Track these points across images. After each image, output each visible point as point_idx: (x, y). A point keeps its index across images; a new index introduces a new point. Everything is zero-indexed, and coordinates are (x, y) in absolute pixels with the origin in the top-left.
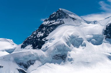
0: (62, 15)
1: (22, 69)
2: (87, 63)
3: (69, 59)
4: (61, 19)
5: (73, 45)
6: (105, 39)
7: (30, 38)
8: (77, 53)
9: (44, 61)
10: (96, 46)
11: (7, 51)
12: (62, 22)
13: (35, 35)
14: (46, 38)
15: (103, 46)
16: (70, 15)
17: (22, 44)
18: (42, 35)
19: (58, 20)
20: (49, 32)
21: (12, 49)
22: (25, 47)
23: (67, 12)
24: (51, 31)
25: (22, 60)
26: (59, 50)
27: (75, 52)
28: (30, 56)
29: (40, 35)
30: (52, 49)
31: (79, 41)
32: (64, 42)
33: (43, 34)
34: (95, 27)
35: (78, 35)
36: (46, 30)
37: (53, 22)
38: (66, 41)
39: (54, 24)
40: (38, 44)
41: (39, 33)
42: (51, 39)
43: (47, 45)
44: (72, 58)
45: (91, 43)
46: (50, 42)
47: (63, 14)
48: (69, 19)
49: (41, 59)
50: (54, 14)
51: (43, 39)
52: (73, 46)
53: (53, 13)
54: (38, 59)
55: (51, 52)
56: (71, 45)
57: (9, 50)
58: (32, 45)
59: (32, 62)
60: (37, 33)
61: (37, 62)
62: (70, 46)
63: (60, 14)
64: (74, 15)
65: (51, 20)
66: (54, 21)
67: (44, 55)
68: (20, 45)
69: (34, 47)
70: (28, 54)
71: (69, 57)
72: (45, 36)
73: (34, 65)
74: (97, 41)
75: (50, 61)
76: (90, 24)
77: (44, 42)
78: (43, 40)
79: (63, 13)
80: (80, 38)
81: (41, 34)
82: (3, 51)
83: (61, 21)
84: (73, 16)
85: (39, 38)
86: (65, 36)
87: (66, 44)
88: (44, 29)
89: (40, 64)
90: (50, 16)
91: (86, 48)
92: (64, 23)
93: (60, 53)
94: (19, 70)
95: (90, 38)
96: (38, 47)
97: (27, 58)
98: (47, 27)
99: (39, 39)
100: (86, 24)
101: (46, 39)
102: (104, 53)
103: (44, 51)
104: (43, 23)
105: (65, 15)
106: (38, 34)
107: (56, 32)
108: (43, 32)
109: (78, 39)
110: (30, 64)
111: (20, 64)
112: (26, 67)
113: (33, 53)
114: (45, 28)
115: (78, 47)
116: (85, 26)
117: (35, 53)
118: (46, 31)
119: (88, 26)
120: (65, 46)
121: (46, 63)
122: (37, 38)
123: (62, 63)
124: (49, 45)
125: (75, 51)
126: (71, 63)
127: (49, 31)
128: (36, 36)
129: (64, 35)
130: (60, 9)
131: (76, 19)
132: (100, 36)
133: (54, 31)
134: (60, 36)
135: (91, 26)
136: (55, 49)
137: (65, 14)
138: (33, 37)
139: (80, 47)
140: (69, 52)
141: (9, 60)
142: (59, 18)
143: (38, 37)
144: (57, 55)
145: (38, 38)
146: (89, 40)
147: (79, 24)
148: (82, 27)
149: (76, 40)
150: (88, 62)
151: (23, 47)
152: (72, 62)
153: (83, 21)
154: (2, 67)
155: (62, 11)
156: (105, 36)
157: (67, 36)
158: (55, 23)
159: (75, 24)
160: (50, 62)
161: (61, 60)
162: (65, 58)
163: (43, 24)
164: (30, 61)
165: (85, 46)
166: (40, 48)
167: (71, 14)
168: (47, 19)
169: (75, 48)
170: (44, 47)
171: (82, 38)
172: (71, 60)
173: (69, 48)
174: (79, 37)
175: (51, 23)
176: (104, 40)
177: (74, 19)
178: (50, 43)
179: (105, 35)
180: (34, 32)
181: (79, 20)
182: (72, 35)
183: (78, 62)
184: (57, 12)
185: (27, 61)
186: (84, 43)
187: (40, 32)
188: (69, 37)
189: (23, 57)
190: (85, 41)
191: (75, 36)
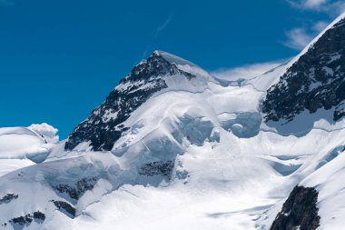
0: (161, 66)
1: (64, 200)
2: (221, 183)
3: (178, 173)
4: (159, 77)
5: (188, 138)
6: (266, 122)
7: (86, 126)
9: (117, 180)
10: (243, 141)
12: (161, 84)
13: (98, 118)
14: (123, 123)
15: (260, 139)
16: (180, 67)
17: (67, 140)
18: (115, 116)
19: (151, 79)
20: (131, 109)
21: (43, 154)
22: (75, 146)
23: (174, 60)
24: (135, 108)
25: (63, 179)
26: (155, 153)
27: (194, 157)
28: (83, 167)
29: (109, 117)
30: (138, 149)
31: (203, 130)
32: (165, 132)
33: (116, 113)
34: (242, 94)
35: (201, 115)
36: (124, 104)
37: (140, 85)
38: (172, 130)
39: (141, 88)
40: (104, 138)
41: (107, 111)
42: (135, 126)
43: (125, 141)
44: (186, 169)
45: (231, 133)
46: (133, 133)
47: (163, 64)
48: (178, 75)
49: (110, 175)
50: (142, 66)
51: (116, 127)
52: (188, 142)
53: (141, 63)
54: (104, 175)
55: (136, 157)
56: (185, 139)
57: (37, 155)
58: (90, 142)
59: (89, 183)
60: (103, 113)
61: (101, 182)
62: (181, 142)
63: (155, 64)
64: (191, 66)
65: (135, 80)
66: (143, 82)
67: (117, 165)
68: (63, 144)
69: (96, 147)
70: (79, 164)
71: (179, 168)
72: (122, 118)
73: (94, 189)
74: (245, 127)
75: (134, 179)
76: (229, 87)
77: (120, 132)
79: (164, 61)
80: (204, 122)
81: (111, 115)
82: (22, 158)
83: (158, 80)
84: (187, 68)
85: (108, 123)
86: (168, 118)
87: (171, 138)
88: (119, 102)
89: (110, 186)
90: (133, 71)
91: (219, 146)
92: (165, 86)
93: (157, 160)
94: (56, 203)
95: (229, 121)
96: (104, 147)
97: (76, 173)
98: (127, 96)
99: (107, 128)
100: (220, 87)
101: (122, 126)
102: (262, 157)
103: (119, 155)
104: (116, 88)
105: (168, 67)
106: (105, 116)
107: (148, 108)
108: (116, 108)
109: (201, 125)
110: (83, 188)
111: (60, 189)
112: (75, 195)
113: (90, 162)
114: (122, 98)
115: (200, 143)
116: (217, 93)
117: (97, 162)
118: (124, 108)
119: (222, 92)
120: (169, 142)
121: (125, 186)
122: (101, 123)
123: (164, 182)
124: (131, 140)
125: (193, 153)
126: (185, 183)
127: (131, 106)
128: (101, 120)
129: (166, 114)
130: (157, 53)
131: (194, 76)
132: (254, 117)
133: (143, 105)
134: (158, 117)
135: (232, 93)
136: (146, 150)
137: (168, 63)
138: (94, 122)
139: (207, 143)
140: (179, 157)
141: (33, 180)
142: (154, 73)
143: (104, 121)
144: (150, 165)
145: (105, 125)
146: (227, 126)
147: (202, 88)
148: (210, 94)
149: (196, 126)
150: (226, 178)
151: (69, 147)
152: (186, 180)
153: (213, 79)
154: (17, 197)
155: (160, 57)
156: (266, 114)
157: (174, 118)
158: (144, 85)
159: (194, 89)
160: (134, 183)
161: (160, 176)
162: (170, 170)
163: (117, 91)
164: (84, 180)
165: (218, 141)
166: (109, 147)
167: (183, 64)
168: (127, 77)
169: (194, 147)
170: (118, 145)
171: (209, 122)
172: (184, 175)
173: (178, 147)
174: (204, 119)
175: (134, 88)
176: (263, 125)
177: (189, 76)
178: (133, 136)
179: (264, 112)
180: (96, 110)
181: (203, 77)
182: (186, 115)
183: (201, 181)
184: (149, 59)
185: (75, 180)
186: (215, 133)
187: (111, 110)
188: (178, 121)
189: (68, 172)
190: (217, 129)
191: (193, 116)
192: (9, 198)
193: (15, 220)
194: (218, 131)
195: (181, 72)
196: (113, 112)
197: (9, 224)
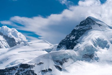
0: (90, 21)
1: (58, 65)
2: (110, 62)
3: (95, 58)
5: (99, 46)
8: (103, 53)
9: (75, 59)
11: (46, 50)
13: (69, 38)
16: (97, 22)
18: (74, 38)
19: (86, 26)
20: (80, 36)
21: (50, 49)
22: (60, 47)
25: (58, 58)
26: (88, 51)
27: (101, 52)
28: (64, 55)
29: (72, 38)
30: (83, 49)
31: (104, 43)
33: (75, 37)
35: (103, 38)
36: (78, 34)
38: (94, 43)
39: (84, 29)
40: (71, 45)
43: (78, 46)
44: (98, 57)
48: (96, 25)
49: (73, 58)
50: (84, 21)
54: (71, 57)
58: (66, 46)
60: (70, 36)
63: (88, 21)
65: (81, 26)
66: (84, 26)
67: (76, 54)
69: (68, 48)
71: (96, 56)
72: (77, 39)
75: (81, 59)
78: (75, 42)
80: (104, 41)
82: (43, 50)
83: (89, 26)
86: (92, 39)
87: (93, 46)
88: (76, 33)
89: (73, 61)
90: (81, 23)
92: (92, 28)
93: (89, 53)
94: (55, 66)
97: (62, 56)
98: (78, 31)
101: (77, 41)
103: (76, 51)
105: (93, 22)
106: (71, 37)
109: (103, 42)
110: (64, 61)
111: (57, 61)
112: (61, 64)
113: (67, 53)
115: (103, 48)
116: (109, 31)
117: (69, 53)
121: (77, 61)
126: (98, 61)
127: (80, 35)
130: (89, 17)
131: (101, 25)
136: (85, 50)
137: (93, 20)
138: (67, 39)
139: (105, 48)
140: (96, 52)
141: (48, 58)
144: (86, 55)
145: (71, 41)
147: (104, 29)
148: (107, 32)
154: (43, 63)
157: (94, 39)
159: (101, 30)
161: (89, 58)
162: (93, 57)
163: (75, 29)
164: (64, 59)
166: (72, 48)
168: (78, 25)
169: (101, 49)
170: (75, 47)
171: (106, 41)
172: (97, 59)
173: (96, 49)
174: (104, 40)
175: (81, 28)
178: (81, 45)
182: (98, 38)
183: (103, 61)
184: (86, 19)
185: (62, 59)
188: (96, 40)
189: (59, 56)
191: (101, 39)
192: (41, 63)
193: (43, 71)
194: (109, 44)
195: (97, 24)
196: (73, 36)
197: (40, 72)
